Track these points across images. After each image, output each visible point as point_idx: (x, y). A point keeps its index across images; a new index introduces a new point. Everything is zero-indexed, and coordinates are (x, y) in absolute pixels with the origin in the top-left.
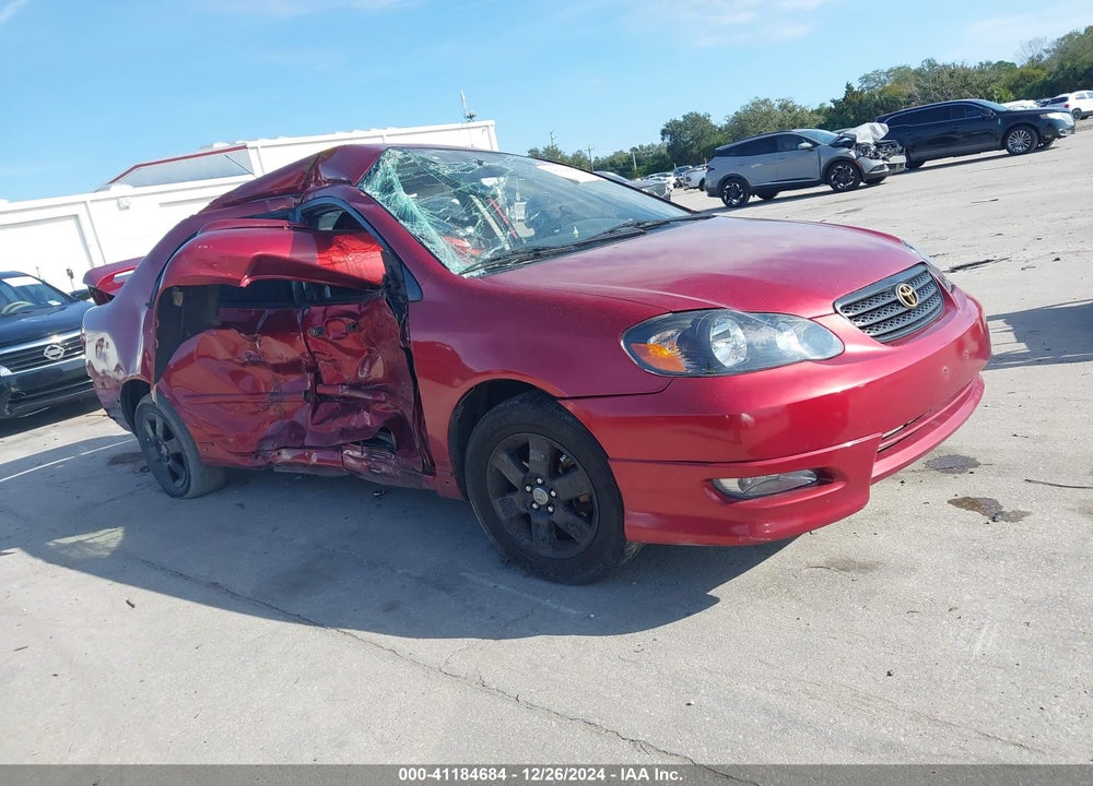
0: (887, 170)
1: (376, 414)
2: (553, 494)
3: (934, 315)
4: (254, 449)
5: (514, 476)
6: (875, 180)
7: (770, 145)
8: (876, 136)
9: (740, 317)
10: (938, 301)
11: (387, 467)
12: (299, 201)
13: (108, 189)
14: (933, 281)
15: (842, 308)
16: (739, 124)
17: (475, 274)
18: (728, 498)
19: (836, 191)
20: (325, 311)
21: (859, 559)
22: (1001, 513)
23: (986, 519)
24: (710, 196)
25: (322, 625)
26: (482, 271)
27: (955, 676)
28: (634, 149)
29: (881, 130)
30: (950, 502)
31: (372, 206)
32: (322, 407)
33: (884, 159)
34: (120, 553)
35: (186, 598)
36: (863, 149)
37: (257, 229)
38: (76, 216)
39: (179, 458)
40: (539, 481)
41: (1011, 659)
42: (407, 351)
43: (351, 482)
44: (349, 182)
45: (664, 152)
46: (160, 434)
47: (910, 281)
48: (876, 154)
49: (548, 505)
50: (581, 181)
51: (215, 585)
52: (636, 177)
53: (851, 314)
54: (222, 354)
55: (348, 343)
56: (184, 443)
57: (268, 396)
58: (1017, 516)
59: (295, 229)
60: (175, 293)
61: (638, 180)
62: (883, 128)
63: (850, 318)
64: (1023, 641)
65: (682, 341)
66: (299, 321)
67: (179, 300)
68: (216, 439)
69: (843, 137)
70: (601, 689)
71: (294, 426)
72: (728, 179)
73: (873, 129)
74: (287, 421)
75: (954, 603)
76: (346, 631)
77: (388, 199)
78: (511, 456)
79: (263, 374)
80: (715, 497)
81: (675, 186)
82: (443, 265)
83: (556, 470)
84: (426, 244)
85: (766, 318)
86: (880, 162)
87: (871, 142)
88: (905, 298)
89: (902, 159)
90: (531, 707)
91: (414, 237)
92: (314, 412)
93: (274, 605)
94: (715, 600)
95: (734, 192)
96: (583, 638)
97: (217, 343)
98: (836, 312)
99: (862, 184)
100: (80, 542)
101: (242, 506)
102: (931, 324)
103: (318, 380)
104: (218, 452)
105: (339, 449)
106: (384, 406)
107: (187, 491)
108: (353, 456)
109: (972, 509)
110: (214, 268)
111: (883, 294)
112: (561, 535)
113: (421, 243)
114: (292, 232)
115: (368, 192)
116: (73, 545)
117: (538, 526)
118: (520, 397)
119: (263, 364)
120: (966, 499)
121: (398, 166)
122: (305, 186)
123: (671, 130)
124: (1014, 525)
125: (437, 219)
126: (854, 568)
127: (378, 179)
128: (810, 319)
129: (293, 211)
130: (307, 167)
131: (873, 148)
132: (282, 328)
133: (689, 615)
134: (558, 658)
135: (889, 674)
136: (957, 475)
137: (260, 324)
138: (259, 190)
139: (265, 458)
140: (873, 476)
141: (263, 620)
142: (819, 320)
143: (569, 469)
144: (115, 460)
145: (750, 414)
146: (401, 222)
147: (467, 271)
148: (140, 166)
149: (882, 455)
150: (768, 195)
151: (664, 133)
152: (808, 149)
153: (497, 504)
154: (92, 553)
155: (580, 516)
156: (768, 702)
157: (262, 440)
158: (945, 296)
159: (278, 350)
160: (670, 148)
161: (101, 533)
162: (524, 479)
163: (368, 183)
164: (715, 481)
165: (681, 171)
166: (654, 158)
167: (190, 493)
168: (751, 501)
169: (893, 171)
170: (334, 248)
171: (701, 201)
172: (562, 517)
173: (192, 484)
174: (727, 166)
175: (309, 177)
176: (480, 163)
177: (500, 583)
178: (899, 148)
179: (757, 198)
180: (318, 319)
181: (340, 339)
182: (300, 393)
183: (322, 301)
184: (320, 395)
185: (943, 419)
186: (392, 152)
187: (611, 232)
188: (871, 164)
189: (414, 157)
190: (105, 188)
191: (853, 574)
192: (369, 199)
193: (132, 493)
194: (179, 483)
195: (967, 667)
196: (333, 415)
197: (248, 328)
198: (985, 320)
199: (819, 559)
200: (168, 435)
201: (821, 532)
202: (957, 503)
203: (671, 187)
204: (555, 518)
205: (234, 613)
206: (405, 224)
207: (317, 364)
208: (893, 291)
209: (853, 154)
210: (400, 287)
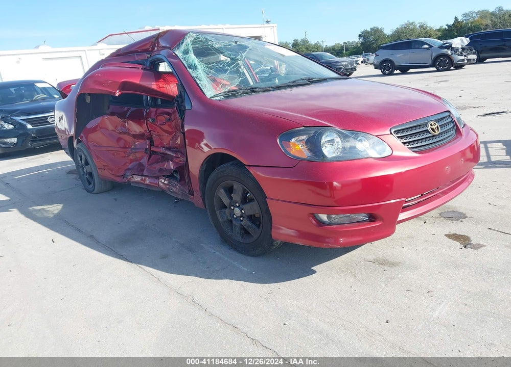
0: (466, 61)
1: (175, 163)
2: (243, 211)
3: (448, 139)
4: (122, 174)
5: (226, 201)
6: (459, 67)
7: (409, 45)
8: (463, 44)
9: (339, 132)
10: (453, 132)
11: (176, 189)
12: (149, 56)
13: (96, 45)
14: (453, 121)
15: (395, 132)
16: (398, 34)
17: (218, 98)
18: (321, 223)
19: (438, 71)
20: (156, 111)
21: (391, 260)
22: (470, 244)
23: (462, 246)
24: (375, 68)
25: (131, 262)
26: (222, 97)
27: (420, 327)
28: (345, 43)
29: (466, 41)
30: (446, 235)
31: (176, 61)
32: (153, 157)
33: (465, 56)
34: (58, 216)
35: (77, 241)
36: (455, 50)
37: (128, 68)
38: (81, 56)
39: (91, 174)
40: (237, 205)
41: (452, 322)
42: (184, 133)
43: (161, 194)
44: (169, 48)
45: (359, 45)
46: (83, 162)
47: (437, 121)
48: (461, 53)
49: (241, 217)
50: (286, 55)
51: (92, 236)
52: (344, 56)
53: (399, 135)
54: (111, 128)
55: (166, 127)
56: (93, 168)
57: (130, 149)
58: (478, 247)
59: (145, 69)
60: (87, 96)
61: (345, 58)
62: (467, 40)
63: (398, 137)
64: (461, 314)
65: (308, 142)
66: (145, 114)
67: (88, 100)
68: (106, 167)
69: (445, 44)
70: (246, 310)
71: (141, 165)
72: (385, 61)
73: (462, 41)
74: (138, 162)
75: (432, 289)
76: (141, 266)
77: (185, 58)
78: (226, 191)
79: (129, 139)
80: (314, 222)
81: (362, 62)
82: (203, 93)
83: (245, 200)
84: (197, 81)
85: (353, 134)
86: (463, 57)
87: (460, 47)
88: (433, 129)
89: (474, 57)
90: (211, 315)
91: (192, 77)
92: (149, 159)
93: (114, 249)
94: (314, 272)
95: (387, 68)
96: (246, 283)
97: (109, 122)
98: (391, 134)
99: (452, 68)
100: (43, 209)
101: (116, 200)
102: (445, 144)
103: (152, 144)
104: (107, 174)
105: (157, 178)
106: (178, 160)
107: (93, 190)
108: (163, 182)
109: (456, 240)
110: (103, 86)
111: (420, 126)
112: (246, 232)
113: (195, 81)
114: (142, 71)
115: (177, 53)
116: (40, 210)
117: (235, 226)
118: (231, 163)
119: (128, 134)
120: (454, 235)
121: (193, 42)
122: (153, 49)
123: (364, 35)
124: (475, 251)
125: (207, 69)
126: (387, 264)
127: (183, 47)
128: (376, 136)
129: (146, 60)
130: (154, 39)
131: (460, 50)
132: (137, 117)
133: (299, 278)
134: (232, 291)
135: (387, 322)
136: (454, 221)
137: (127, 115)
138: (132, 49)
139: (127, 178)
140: (398, 220)
141: (106, 256)
142: (381, 137)
143: (251, 200)
144: (70, 172)
145: (338, 183)
146: (188, 69)
147: (214, 96)
148: (111, 35)
149: (405, 209)
150: (404, 70)
151: (360, 36)
152: (427, 48)
153: (218, 212)
154: (46, 214)
155: (254, 224)
156: (323, 328)
157: (126, 170)
158: (457, 129)
159: (135, 128)
160: (362, 44)
161: (53, 206)
162: (230, 202)
163: (178, 49)
164: (316, 215)
165: (366, 55)
166: (354, 48)
167: (95, 192)
168: (332, 226)
169: (469, 62)
170: (161, 80)
171: (372, 70)
172: (246, 223)
173: (96, 187)
174: (385, 54)
175: (155, 44)
176: (236, 42)
177: (217, 251)
178: (474, 51)
179: (398, 71)
180: (153, 114)
181: (163, 125)
182: (143, 149)
183: (155, 105)
184: (153, 151)
185: (445, 193)
186: (191, 34)
187: (293, 82)
188: (457, 58)
189: (202, 38)
190: (95, 45)
191: (385, 267)
192: (176, 57)
193: (71, 189)
194: (91, 186)
195: (427, 323)
196: (157, 162)
197: (122, 116)
198: (479, 143)
199: (371, 257)
200: (87, 163)
201: (376, 243)
202: (449, 236)
203: (360, 62)
204: (243, 223)
205: (95, 251)
206: (190, 71)
207: (152, 136)
208: (426, 125)
209: (449, 52)
210: (183, 102)
